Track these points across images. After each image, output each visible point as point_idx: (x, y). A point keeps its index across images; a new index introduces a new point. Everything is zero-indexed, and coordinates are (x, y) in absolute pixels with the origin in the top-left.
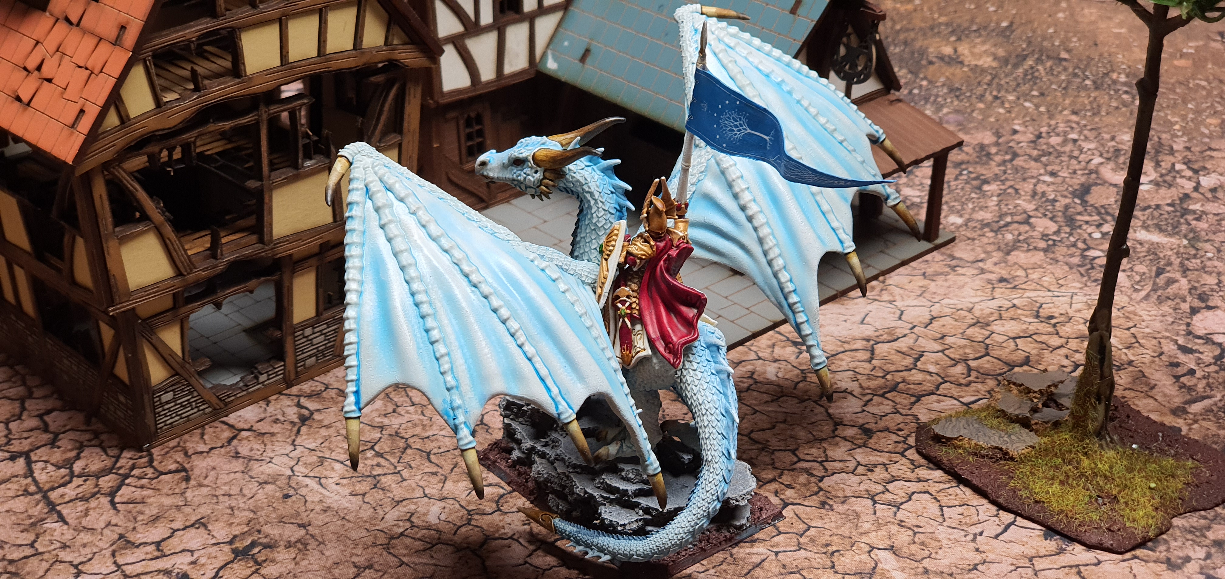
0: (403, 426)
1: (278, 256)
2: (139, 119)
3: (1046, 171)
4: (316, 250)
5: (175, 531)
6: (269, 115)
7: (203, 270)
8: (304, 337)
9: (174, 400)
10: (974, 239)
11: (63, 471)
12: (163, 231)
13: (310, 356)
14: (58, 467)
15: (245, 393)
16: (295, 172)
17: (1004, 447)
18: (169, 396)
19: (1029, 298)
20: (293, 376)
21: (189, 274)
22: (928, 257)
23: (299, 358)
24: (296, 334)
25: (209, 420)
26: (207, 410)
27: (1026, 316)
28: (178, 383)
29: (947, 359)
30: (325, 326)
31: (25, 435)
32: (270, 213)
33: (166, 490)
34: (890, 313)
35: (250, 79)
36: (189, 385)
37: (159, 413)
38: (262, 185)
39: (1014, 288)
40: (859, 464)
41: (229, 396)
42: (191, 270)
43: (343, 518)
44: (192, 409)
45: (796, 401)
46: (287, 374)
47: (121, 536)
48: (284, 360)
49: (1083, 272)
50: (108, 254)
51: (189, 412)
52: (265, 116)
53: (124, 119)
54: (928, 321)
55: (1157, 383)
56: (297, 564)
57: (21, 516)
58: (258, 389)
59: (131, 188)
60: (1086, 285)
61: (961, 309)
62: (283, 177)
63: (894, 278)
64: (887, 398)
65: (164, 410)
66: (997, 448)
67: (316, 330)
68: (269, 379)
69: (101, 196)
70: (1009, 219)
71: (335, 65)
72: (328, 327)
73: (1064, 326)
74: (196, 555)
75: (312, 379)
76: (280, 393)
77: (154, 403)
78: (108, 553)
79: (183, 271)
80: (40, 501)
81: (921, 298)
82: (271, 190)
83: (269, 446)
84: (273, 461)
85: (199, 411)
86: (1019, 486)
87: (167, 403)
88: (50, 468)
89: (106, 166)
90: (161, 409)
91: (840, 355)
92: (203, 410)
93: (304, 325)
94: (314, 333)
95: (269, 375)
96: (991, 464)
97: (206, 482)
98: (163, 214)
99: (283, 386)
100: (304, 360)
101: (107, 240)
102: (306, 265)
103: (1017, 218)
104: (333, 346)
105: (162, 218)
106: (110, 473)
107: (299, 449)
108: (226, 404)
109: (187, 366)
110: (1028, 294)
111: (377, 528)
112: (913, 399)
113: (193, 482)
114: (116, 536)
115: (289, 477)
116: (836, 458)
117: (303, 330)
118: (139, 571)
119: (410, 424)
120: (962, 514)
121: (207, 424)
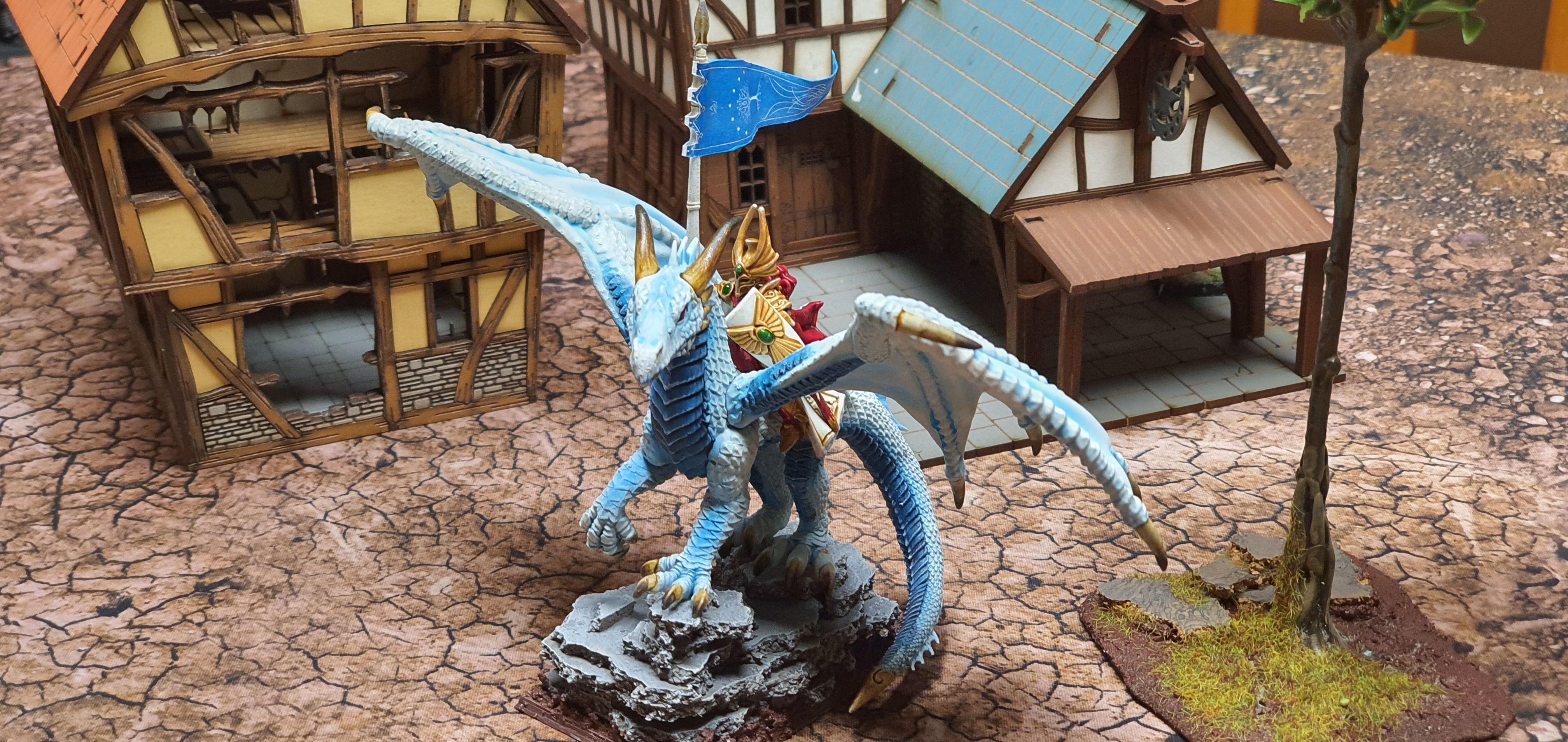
0: (484, 489)
1: (359, 261)
2: (158, 66)
3: (1551, 313)
4: (423, 264)
5: (155, 554)
6: (341, 86)
7: (253, 261)
8: (410, 370)
9: (227, 415)
10: (1372, 382)
11: (96, 477)
12: (196, 207)
13: (421, 396)
14: (94, 472)
15: (328, 425)
16: (381, 161)
17: (1174, 623)
18: (221, 409)
19: (1391, 461)
20: (397, 416)
21: (233, 263)
22: (1291, 395)
23: (404, 395)
24: (398, 365)
25: (279, 449)
26: (275, 437)
27: (1367, 482)
28: (232, 395)
29: (1214, 516)
30: (441, 362)
31: (89, 435)
32: (347, 206)
33: (180, 514)
34: (1183, 452)
35: (308, 38)
36: (247, 400)
37: (208, 427)
38: (334, 170)
39: (1380, 447)
40: (992, 617)
41: (305, 425)
42: (236, 259)
43: (339, 572)
44: (254, 431)
45: (974, 533)
46: (388, 411)
47: (99, 550)
48: (383, 395)
49: (1496, 441)
50: (122, 222)
51: (247, 433)
52: (335, 87)
53: (136, 64)
54: (1225, 468)
55: (1488, 588)
56: (251, 610)
57: (18, 514)
58: (348, 424)
59: (151, 148)
60: (1487, 457)
61: (1284, 462)
62: (364, 165)
63: (1225, 414)
64: (1093, 550)
65: (214, 425)
66: (1166, 622)
67: (427, 364)
68: (361, 414)
69: (110, 151)
70: (1444, 365)
71: (429, 37)
72: (445, 364)
73: (1412, 501)
74: (156, 582)
75: (425, 425)
76: (379, 434)
77: (200, 414)
78: (70, 564)
79: (225, 257)
80: (49, 502)
81: (1239, 442)
82: (347, 178)
83: (322, 487)
84: (314, 502)
85: (263, 435)
86: (1165, 673)
87: (219, 417)
88: (86, 471)
89: (114, 116)
90: (209, 423)
91: (1074, 492)
92: (270, 435)
93: (410, 356)
94: (423, 368)
95: (362, 409)
96: (1151, 643)
97: (226, 512)
98: (197, 185)
99: (384, 426)
100: (413, 398)
101: (119, 206)
102: (406, 280)
103: (1456, 365)
104: (454, 389)
105: (194, 190)
106: (141, 486)
107: (353, 494)
108: (303, 434)
109: (244, 376)
110: (1394, 456)
111: (366, 588)
112: (1129, 555)
113: (214, 510)
114: (94, 549)
115: (317, 522)
116: (967, 606)
117: (408, 361)
118: (86, 588)
119: (493, 488)
120: (1077, 697)
121: (276, 454)
